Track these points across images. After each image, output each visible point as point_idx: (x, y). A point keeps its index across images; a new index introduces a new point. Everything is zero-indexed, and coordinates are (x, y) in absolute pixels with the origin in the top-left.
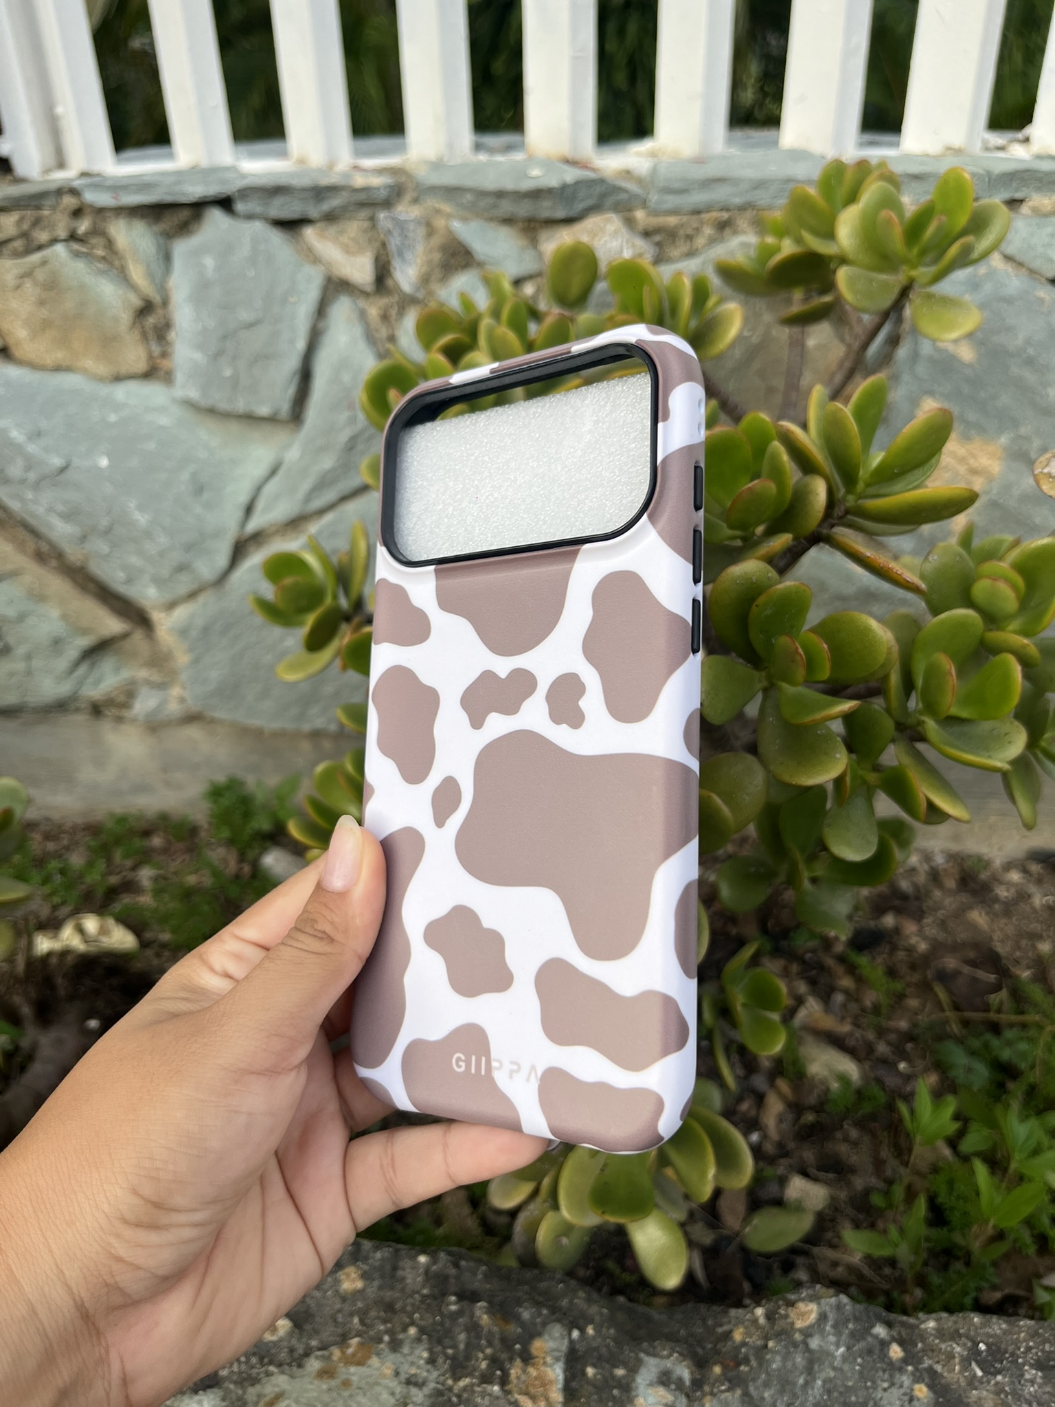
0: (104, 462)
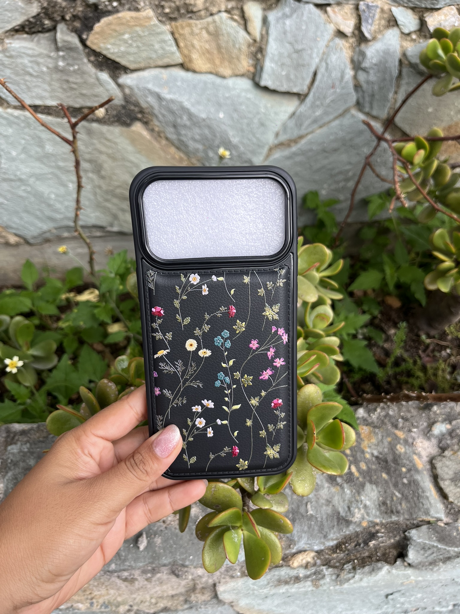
0: (221, 115)
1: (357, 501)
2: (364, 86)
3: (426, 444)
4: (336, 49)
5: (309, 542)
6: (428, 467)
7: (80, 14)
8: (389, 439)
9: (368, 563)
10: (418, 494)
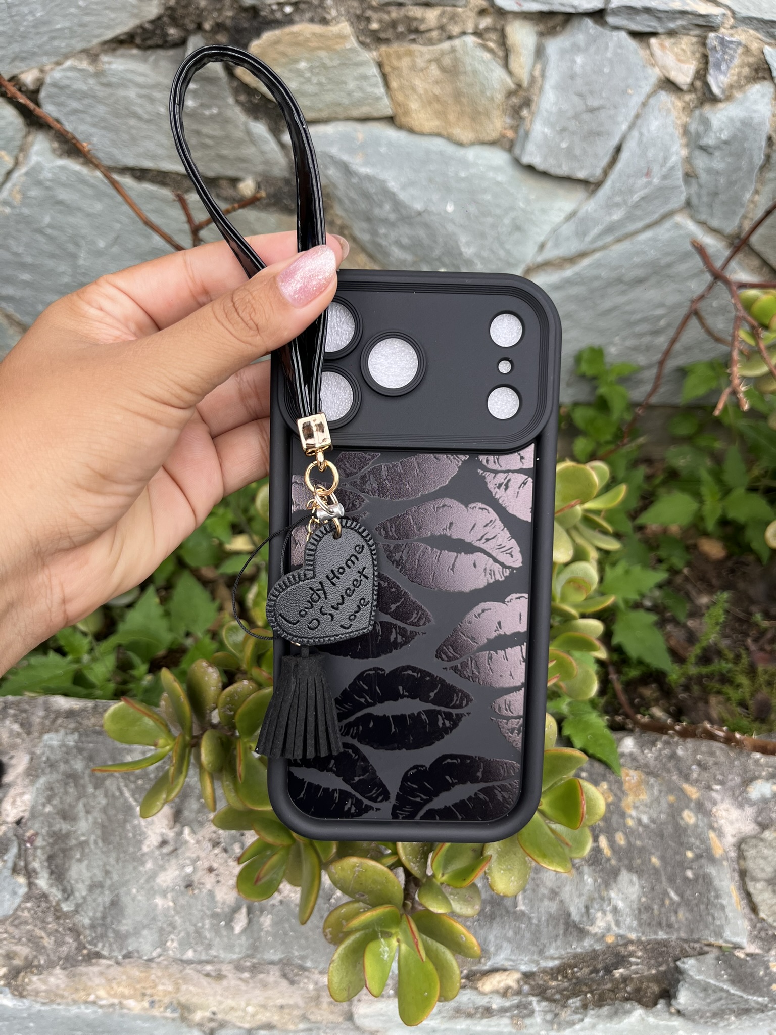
0: (450, 208)
1: (602, 899)
2: (703, 177)
3: (735, 813)
4: (660, 111)
5: (513, 957)
6: (733, 854)
7: (228, 22)
8: (671, 798)
9: (609, 1001)
10: (708, 899)
